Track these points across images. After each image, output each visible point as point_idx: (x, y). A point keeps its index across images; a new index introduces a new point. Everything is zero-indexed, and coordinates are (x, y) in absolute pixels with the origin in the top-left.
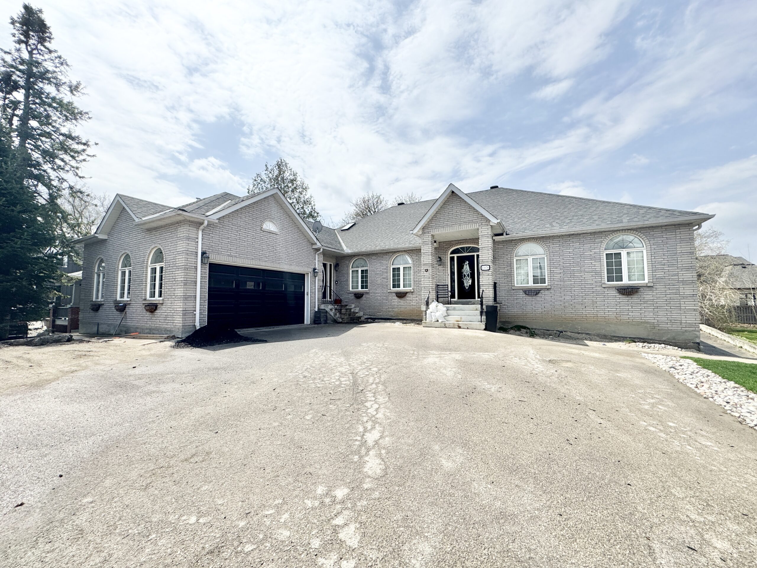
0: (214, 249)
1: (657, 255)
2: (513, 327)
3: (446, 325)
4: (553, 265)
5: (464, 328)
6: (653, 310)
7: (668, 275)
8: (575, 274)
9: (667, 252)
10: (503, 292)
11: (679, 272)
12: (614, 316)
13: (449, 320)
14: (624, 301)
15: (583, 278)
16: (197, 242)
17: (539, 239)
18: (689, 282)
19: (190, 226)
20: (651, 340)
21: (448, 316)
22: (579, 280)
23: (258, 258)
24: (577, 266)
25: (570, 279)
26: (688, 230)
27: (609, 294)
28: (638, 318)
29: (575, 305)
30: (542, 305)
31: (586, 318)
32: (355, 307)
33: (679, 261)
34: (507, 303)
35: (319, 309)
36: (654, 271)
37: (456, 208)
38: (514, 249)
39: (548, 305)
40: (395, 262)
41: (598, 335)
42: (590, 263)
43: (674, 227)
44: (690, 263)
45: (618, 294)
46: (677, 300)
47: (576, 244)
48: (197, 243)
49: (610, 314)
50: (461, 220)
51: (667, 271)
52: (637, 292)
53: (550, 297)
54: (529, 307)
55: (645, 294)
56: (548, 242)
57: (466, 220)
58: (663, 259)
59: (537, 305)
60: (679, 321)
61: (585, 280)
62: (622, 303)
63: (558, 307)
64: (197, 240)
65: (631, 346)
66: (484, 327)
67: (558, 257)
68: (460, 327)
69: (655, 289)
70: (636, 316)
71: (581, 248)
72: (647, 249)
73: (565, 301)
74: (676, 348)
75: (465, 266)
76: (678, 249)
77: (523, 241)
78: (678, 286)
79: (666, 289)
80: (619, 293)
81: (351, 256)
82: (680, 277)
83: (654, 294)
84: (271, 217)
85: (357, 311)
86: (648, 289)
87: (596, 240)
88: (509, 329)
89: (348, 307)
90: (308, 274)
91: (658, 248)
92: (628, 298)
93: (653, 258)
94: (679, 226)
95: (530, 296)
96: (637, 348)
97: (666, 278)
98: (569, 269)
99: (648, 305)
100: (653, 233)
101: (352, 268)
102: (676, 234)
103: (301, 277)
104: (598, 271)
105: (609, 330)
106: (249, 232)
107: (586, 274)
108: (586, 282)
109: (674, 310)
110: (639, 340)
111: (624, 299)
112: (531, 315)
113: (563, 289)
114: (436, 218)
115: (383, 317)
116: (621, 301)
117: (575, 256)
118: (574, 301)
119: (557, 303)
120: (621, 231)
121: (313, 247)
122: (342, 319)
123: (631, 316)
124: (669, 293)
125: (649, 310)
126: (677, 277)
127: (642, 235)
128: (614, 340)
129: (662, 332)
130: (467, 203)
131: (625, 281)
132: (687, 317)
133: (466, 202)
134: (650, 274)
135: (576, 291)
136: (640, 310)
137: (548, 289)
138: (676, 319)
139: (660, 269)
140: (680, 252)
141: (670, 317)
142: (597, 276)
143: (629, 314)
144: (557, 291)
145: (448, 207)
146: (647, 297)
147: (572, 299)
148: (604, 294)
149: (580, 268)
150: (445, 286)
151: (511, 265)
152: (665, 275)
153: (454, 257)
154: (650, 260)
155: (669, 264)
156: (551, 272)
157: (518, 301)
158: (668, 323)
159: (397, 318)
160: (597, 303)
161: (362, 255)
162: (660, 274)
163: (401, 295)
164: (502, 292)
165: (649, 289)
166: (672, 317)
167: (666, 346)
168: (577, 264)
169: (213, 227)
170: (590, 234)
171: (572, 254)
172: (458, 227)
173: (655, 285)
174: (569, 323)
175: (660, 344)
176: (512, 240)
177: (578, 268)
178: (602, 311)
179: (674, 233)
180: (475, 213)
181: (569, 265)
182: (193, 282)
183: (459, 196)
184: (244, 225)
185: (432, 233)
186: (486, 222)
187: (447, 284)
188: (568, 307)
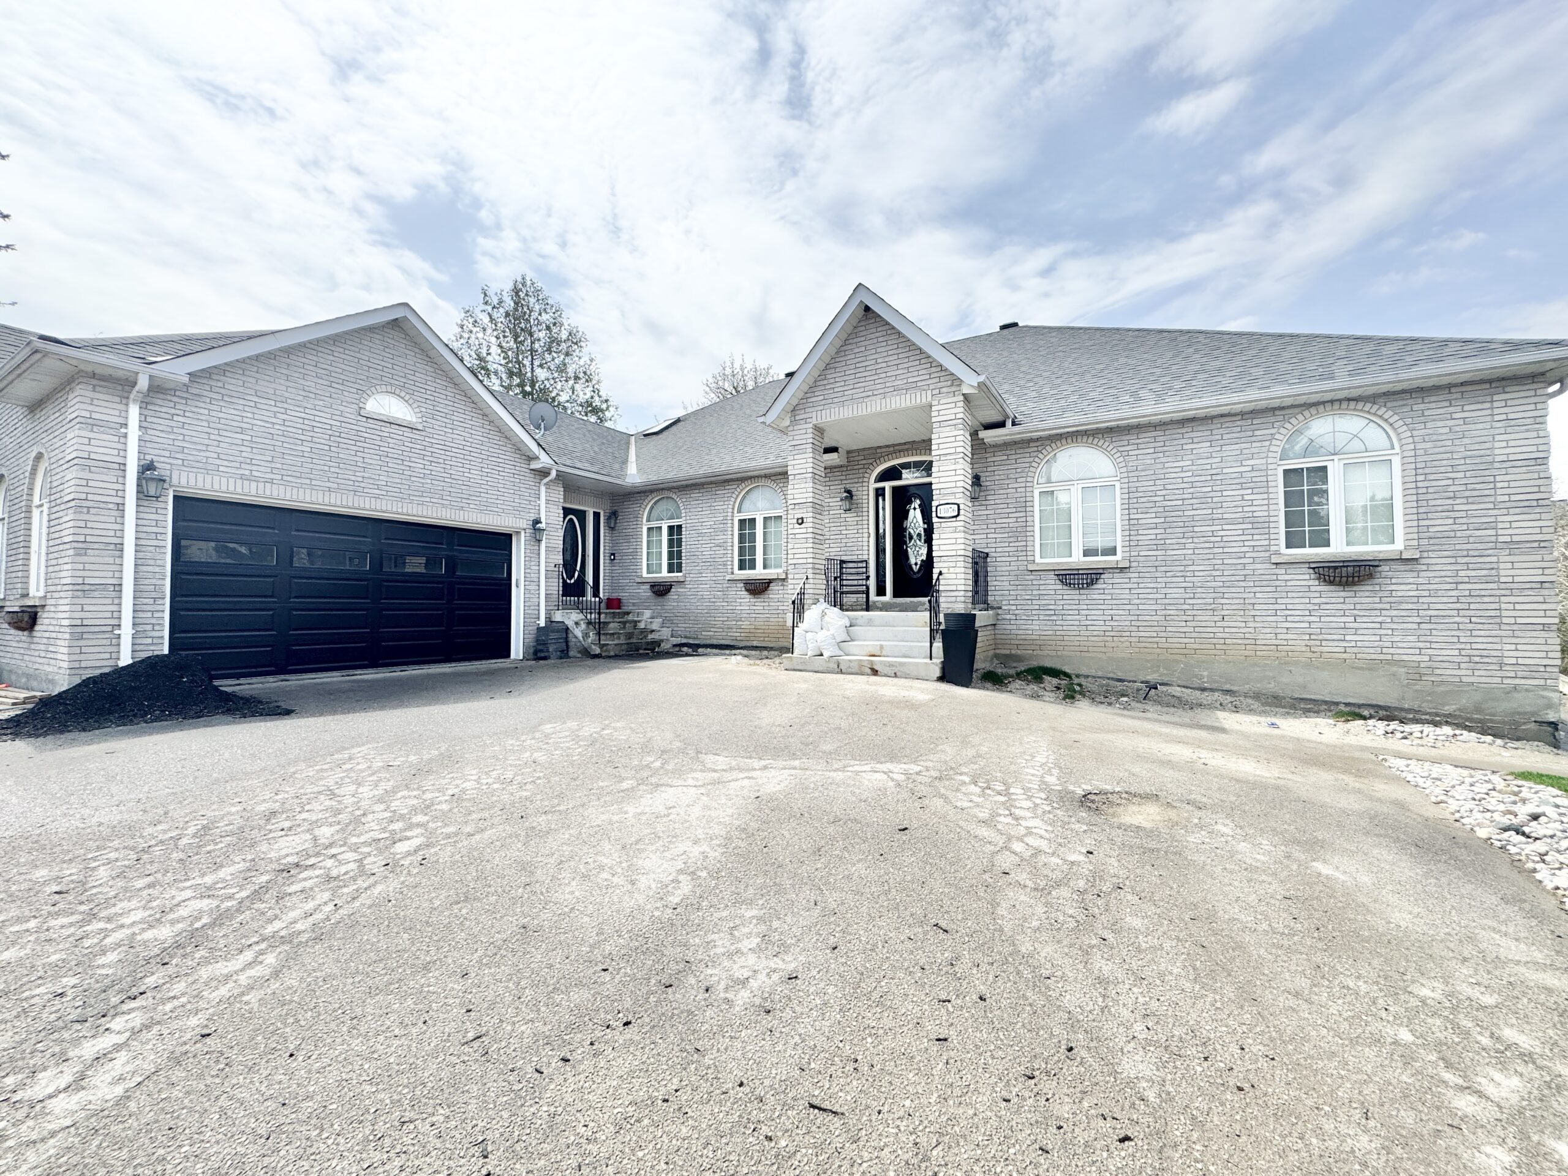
0: (190, 458)
1: (1433, 470)
2: (1022, 672)
3: (842, 667)
4: (1136, 506)
5: (886, 676)
6: (1415, 626)
7: (1465, 527)
8: (1196, 529)
9: (1462, 462)
10: (1005, 578)
11: (1500, 519)
12: (1304, 643)
13: (853, 650)
14: (1333, 600)
15: (1219, 539)
16: (125, 436)
17: (1100, 436)
18: (1528, 545)
19: (98, 389)
20: (1409, 711)
21: (852, 640)
22: (1207, 545)
23: (351, 488)
24: (1204, 506)
25: (1183, 541)
26: (1532, 393)
27: (1289, 583)
28: (1372, 650)
29: (1195, 612)
30: (1106, 612)
31: (1224, 647)
32: (652, 618)
33: (1499, 485)
34: (1014, 608)
35: (549, 621)
36: (1425, 516)
37: (874, 351)
38: (1034, 464)
39: (1121, 612)
40: (745, 506)
41: (1257, 696)
42: (1240, 498)
43: (1487, 386)
44: (1536, 489)
45: (1317, 582)
46: (1492, 599)
47: (1200, 445)
48: (122, 440)
49: (1292, 636)
50: (888, 385)
51: (1463, 514)
52: (1371, 576)
53: (1127, 591)
54: (1070, 617)
55: (1394, 581)
56: (1126, 443)
57: (900, 382)
58: (1450, 482)
59: (1093, 612)
60: (1494, 660)
61: (1222, 544)
62: (1328, 606)
63: (1147, 618)
64: (123, 430)
65: (1352, 730)
66: (937, 673)
67: (1152, 483)
68: (875, 672)
69: (1424, 568)
70: (1367, 644)
71: (1214, 455)
72: (1405, 454)
73: (1167, 601)
74: (1489, 739)
75: (912, 512)
76: (1497, 452)
77: (1059, 443)
78: (1494, 559)
79: (1459, 567)
80: (1319, 579)
81: (644, 492)
82: (1500, 532)
83: (1420, 580)
84: (392, 381)
85: (654, 627)
86: (1402, 568)
87: (1257, 433)
88: (1012, 676)
89: (630, 617)
90: (518, 533)
91: (1436, 450)
92: (1343, 594)
93: (1421, 478)
94: (1504, 383)
95: (1075, 589)
96: (1370, 737)
97: (1459, 534)
98: (1180, 513)
99: (1404, 613)
100: (1422, 406)
101: (648, 520)
102: (1492, 408)
103: (501, 542)
104: (1260, 520)
105: (1291, 682)
106: (317, 419)
107: (1225, 527)
108: (1226, 550)
109: (1480, 627)
110: (1372, 712)
111: (1334, 596)
112: (1078, 638)
113: (1163, 569)
114: (825, 382)
115: (715, 642)
116: (1324, 600)
117: (1197, 479)
118: (1191, 602)
119: (1147, 607)
120: (1328, 406)
121: (532, 467)
122: (602, 646)
123: (1353, 644)
124: (1466, 579)
125: (1405, 626)
126: (1493, 532)
127: (1390, 413)
128: (1301, 709)
129: (1442, 689)
130: (904, 336)
131: (1339, 547)
132: (1519, 647)
133: (899, 333)
134: (1409, 524)
135: (1197, 574)
136: (1378, 626)
137: (1122, 570)
138: (1485, 653)
139: (1440, 509)
140: (1504, 458)
141: (1468, 646)
142: (1256, 531)
143: (1347, 638)
144: (1147, 575)
145: (856, 350)
146: (1402, 590)
147: (1187, 596)
148: (1278, 583)
149: (1210, 511)
150: (860, 565)
151: (1025, 506)
152: (1455, 527)
153: (883, 489)
154: (1413, 485)
155: (1467, 494)
156: (1132, 522)
157: (1044, 602)
158: (1463, 666)
159: (748, 644)
160: (1256, 607)
161: (670, 489)
162: (1440, 524)
163: (758, 588)
164: (1002, 578)
165: (1408, 567)
166: (1474, 646)
167: (1458, 732)
168: (1204, 500)
169: (186, 399)
170: (1239, 417)
171: (1190, 474)
172: (878, 402)
173: (1425, 555)
174: (1177, 662)
175: (1436, 724)
176: (1031, 440)
177: (1205, 512)
178: (1269, 630)
179: (1488, 405)
180: (923, 361)
181: (1180, 502)
182: (112, 547)
183: (883, 320)
184: (301, 398)
185: (815, 422)
186: (952, 385)
187: (865, 557)
188: (1176, 618)
